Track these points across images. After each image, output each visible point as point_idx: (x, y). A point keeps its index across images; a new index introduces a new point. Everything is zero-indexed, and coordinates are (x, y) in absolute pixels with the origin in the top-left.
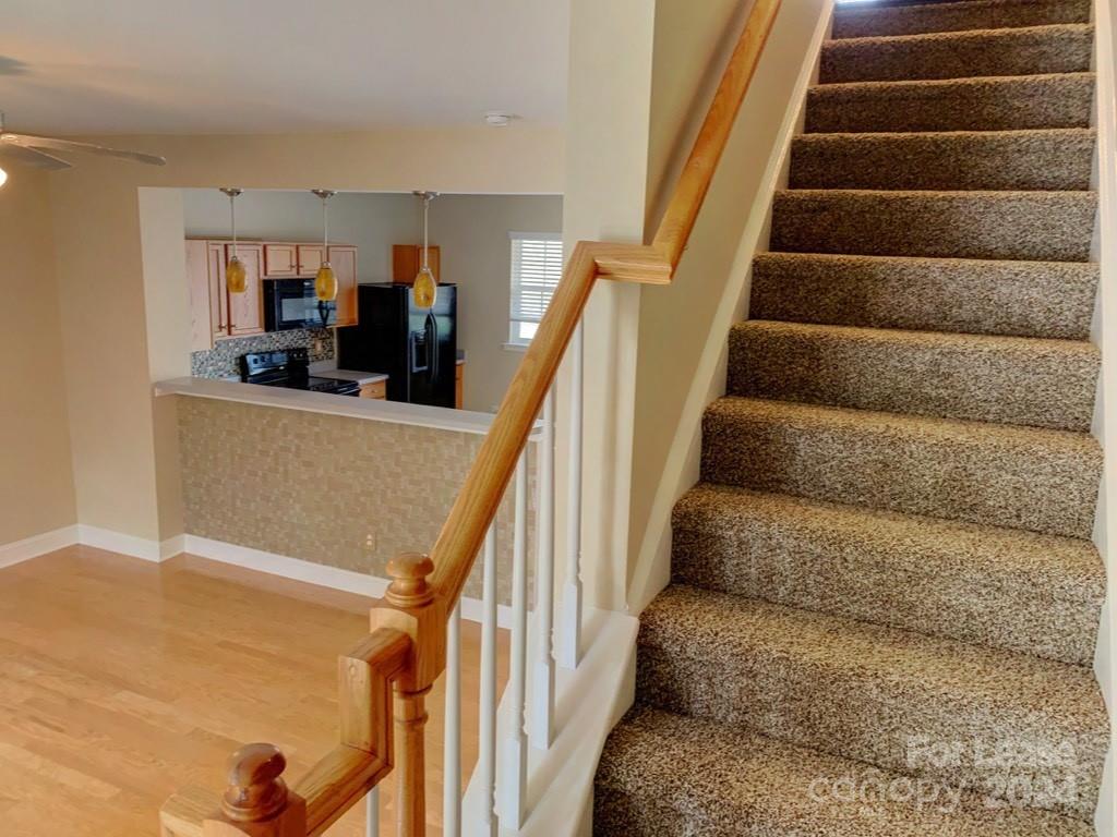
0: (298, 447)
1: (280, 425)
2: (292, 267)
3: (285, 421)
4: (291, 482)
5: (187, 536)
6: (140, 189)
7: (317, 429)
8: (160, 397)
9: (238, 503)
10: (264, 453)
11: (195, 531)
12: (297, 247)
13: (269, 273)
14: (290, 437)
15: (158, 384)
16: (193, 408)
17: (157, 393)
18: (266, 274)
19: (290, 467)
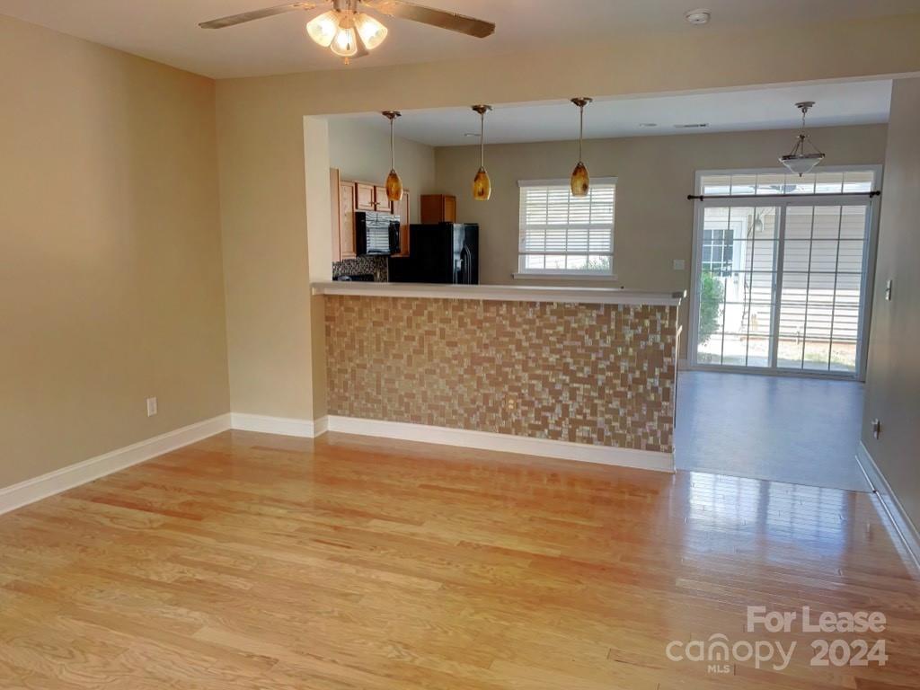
0: (442, 330)
1: (426, 312)
2: (372, 203)
3: (430, 309)
4: (436, 361)
5: (330, 417)
6: (305, 117)
7: (461, 313)
8: (315, 296)
9: (383, 383)
10: (410, 338)
11: (339, 411)
12: (375, 187)
13: (359, 207)
14: (435, 322)
15: (314, 285)
16: (341, 305)
17: (314, 292)
18: (357, 208)
19: (435, 348)
